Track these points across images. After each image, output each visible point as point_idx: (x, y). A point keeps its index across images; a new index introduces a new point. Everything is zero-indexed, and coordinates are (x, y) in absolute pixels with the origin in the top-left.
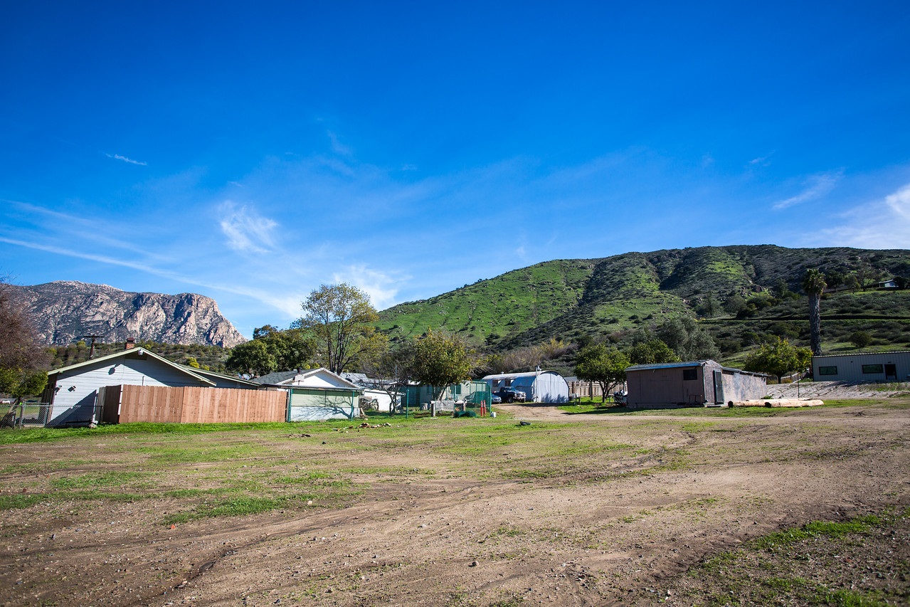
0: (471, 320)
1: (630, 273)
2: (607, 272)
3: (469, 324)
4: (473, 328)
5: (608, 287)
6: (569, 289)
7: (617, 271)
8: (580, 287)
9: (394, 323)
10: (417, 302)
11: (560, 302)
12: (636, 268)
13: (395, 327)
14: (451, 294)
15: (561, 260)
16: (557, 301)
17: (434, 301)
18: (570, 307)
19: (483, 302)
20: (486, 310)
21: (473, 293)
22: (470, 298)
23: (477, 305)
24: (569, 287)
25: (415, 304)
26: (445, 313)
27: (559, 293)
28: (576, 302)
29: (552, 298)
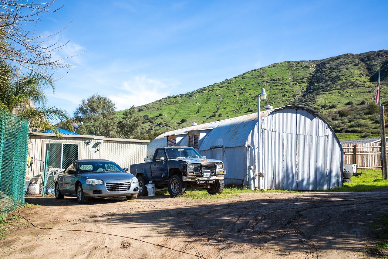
0: (218, 108)
1: (345, 70)
2: (326, 69)
3: (217, 111)
4: (220, 115)
5: (327, 81)
6: (296, 84)
7: (334, 69)
8: (304, 82)
9: (160, 112)
10: (177, 96)
11: (288, 94)
12: (350, 66)
13: (160, 115)
14: (204, 90)
15: (289, 62)
16: (285, 93)
17: (190, 95)
18: (296, 98)
19: (228, 95)
20: (230, 101)
21: (221, 89)
22: (218, 92)
23: (223, 97)
24: (295, 82)
25: (175, 97)
26: (199, 104)
27: (287, 87)
28: (301, 94)
29: (282, 91)
